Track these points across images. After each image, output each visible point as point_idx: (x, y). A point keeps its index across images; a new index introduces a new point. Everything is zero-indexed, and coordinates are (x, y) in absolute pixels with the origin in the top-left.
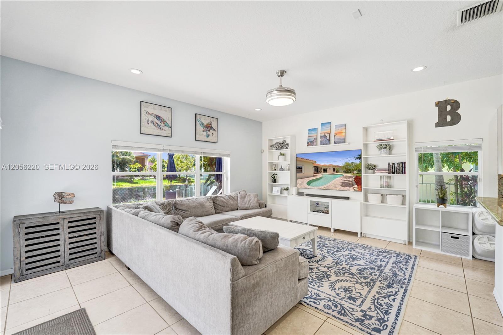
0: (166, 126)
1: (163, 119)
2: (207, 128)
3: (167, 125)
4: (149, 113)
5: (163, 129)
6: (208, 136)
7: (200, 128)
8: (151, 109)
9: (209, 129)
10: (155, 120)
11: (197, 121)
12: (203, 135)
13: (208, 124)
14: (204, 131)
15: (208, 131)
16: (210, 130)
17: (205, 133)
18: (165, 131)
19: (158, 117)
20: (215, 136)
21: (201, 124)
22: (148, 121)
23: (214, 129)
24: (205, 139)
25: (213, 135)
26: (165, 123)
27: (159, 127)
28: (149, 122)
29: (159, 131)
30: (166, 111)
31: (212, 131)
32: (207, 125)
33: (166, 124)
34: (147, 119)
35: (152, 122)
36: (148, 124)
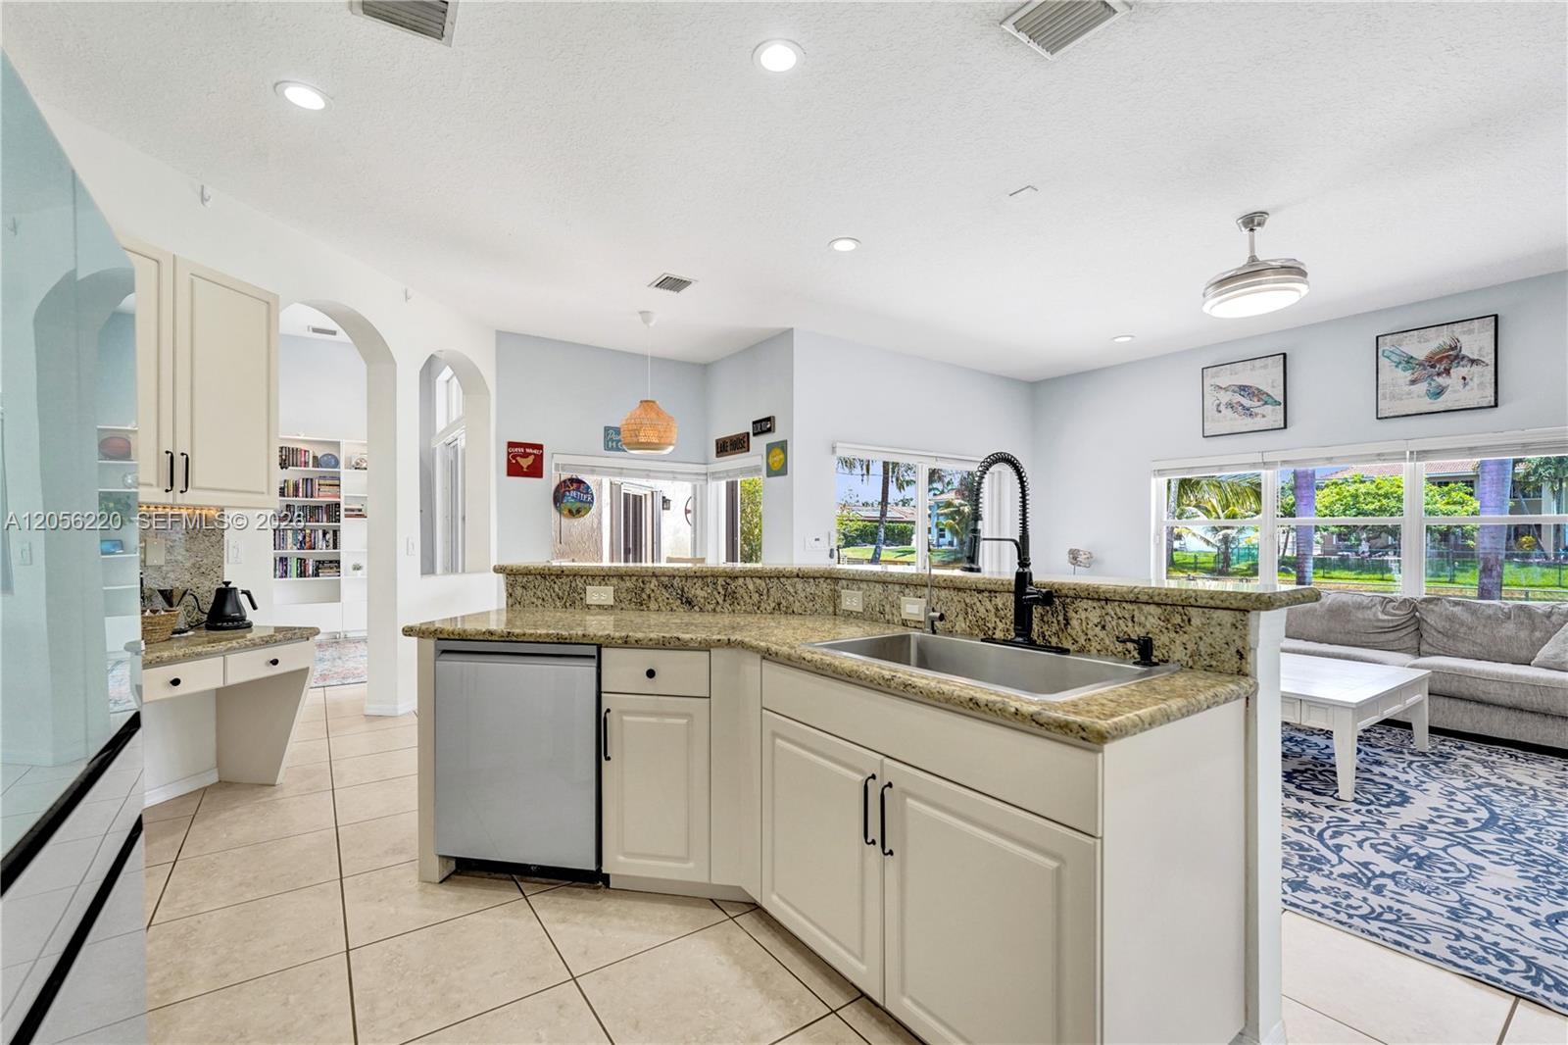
0: (1266, 403)
1: (1258, 389)
2: (1433, 366)
3: (1270, 400)
4: (1221, 388)
5: (1256, 415)
6: (1439, 392)
7: (1396, 377)
8: (1226, 378)
9: (1441, 367)
10: (1238, 398)
11: (1381, 358)
12: (1409, 394)
13: (1436, 354)
14: (1413, 382)
15: (1439, 374)
16: (1447, 371)
17: (1422, 387)
18: (1264, 416)
19: (1243, 389)
20: (1481, 385)
21: (1400, 363)
22: (1219, 405)
23: (1473, 362)
24: (1428, 404)
25: (1465, 385)
26: (1264, 397)
27: (1248, 412)
28: (1222, 408)
29: (1249, 420)
30: (1265, 367)
31: (1458, 372)
32: (1429, 359)
33: (1267, 399)
34: (1218, 402)
35: (1230, 405)
36: (1220, 412)
